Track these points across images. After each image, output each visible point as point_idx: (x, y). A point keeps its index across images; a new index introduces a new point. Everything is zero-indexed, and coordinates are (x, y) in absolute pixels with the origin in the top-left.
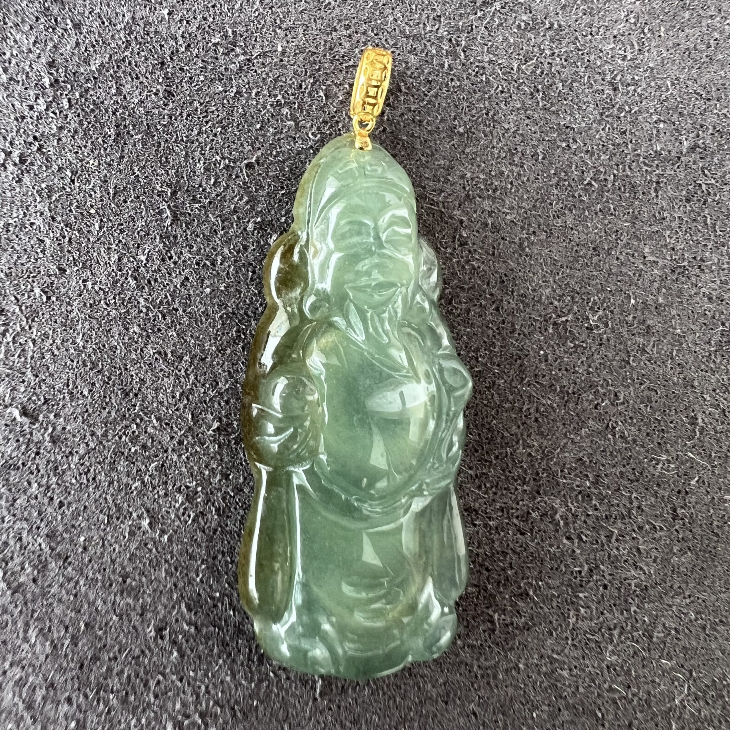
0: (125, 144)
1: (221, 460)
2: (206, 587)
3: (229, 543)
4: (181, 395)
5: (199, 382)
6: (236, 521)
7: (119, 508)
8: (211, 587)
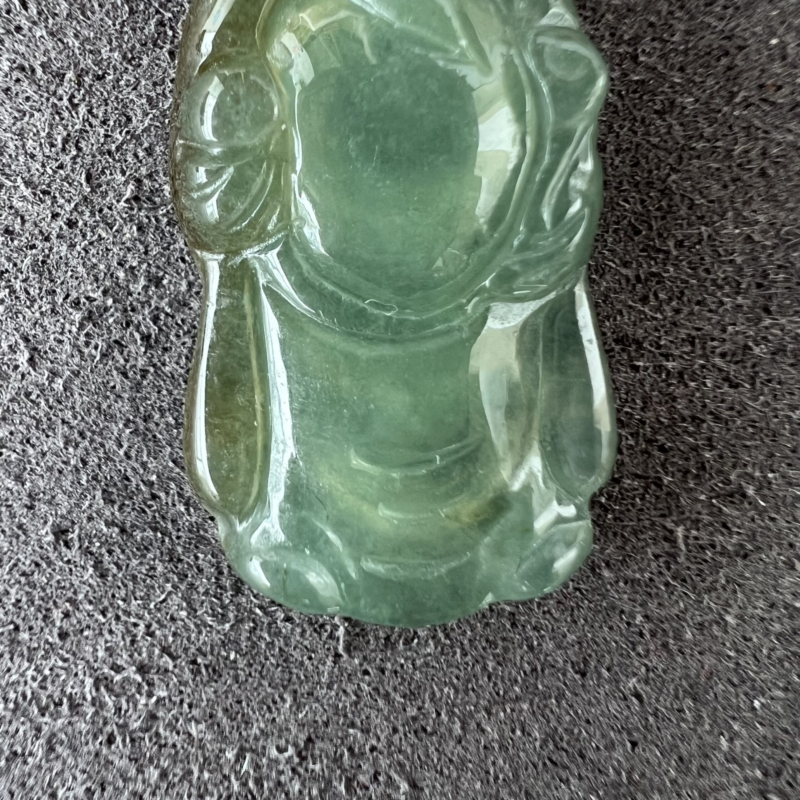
1: (146, 253)
2: (136, 465)
3: (170, 393)
4: (65, 141)
5: (95, 117)
6: (180, 357)
8: (144, 465)
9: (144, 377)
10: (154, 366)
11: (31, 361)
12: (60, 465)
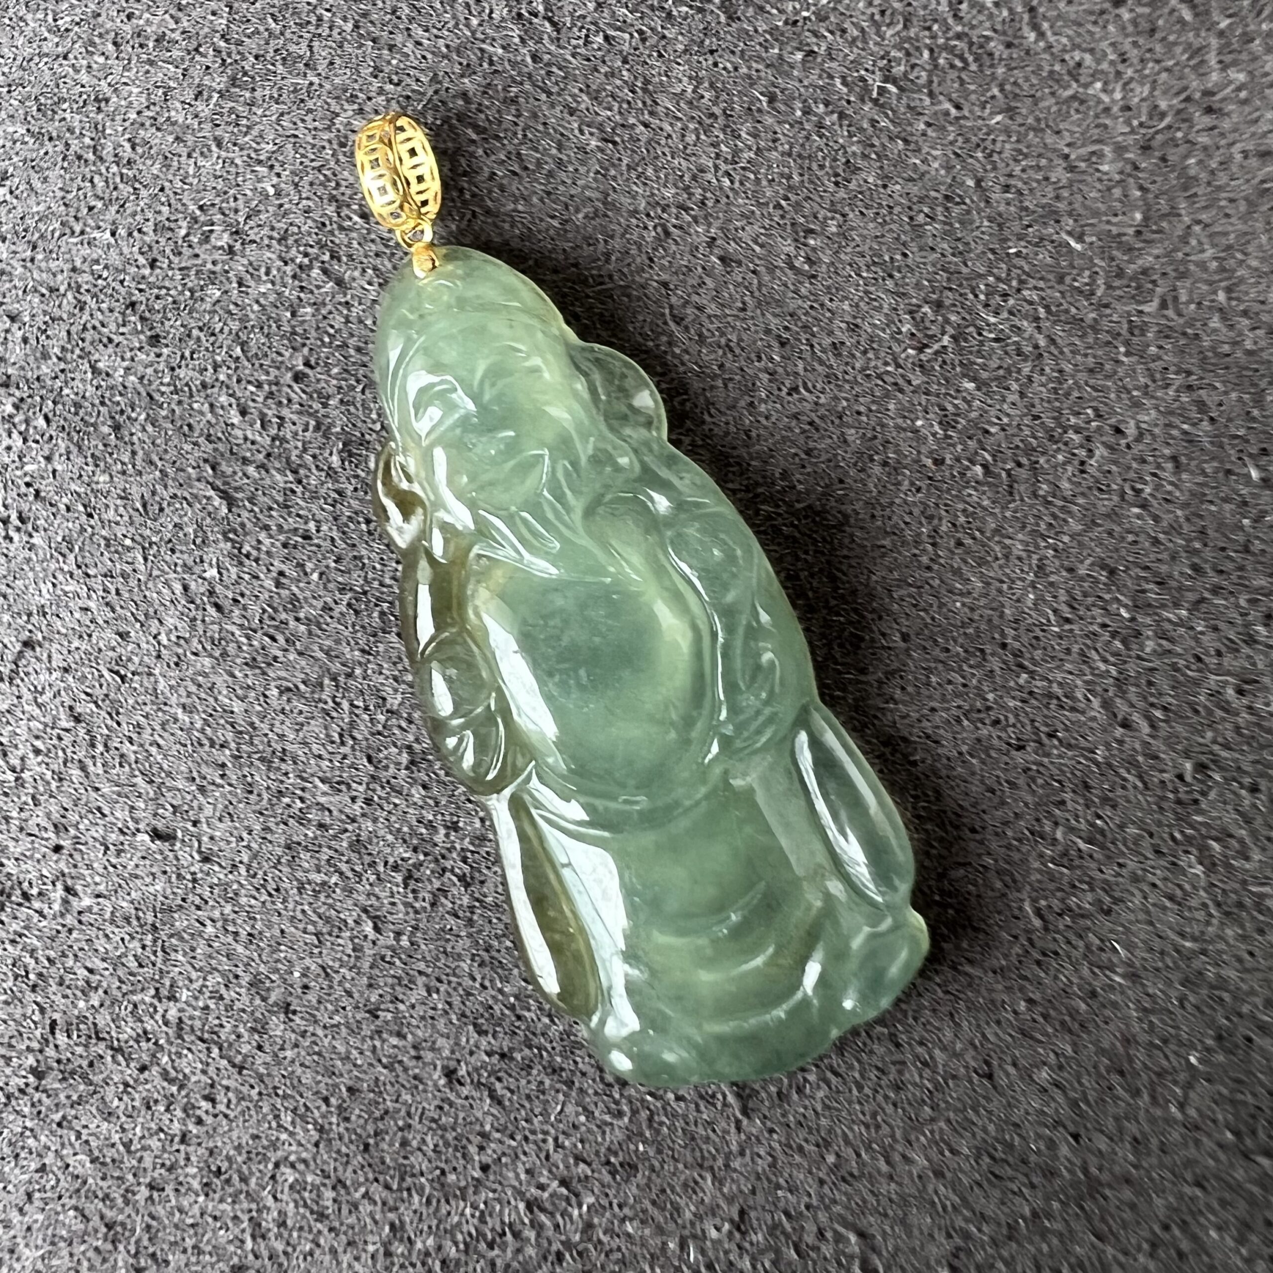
0: (132, 434)
2: (493, 993)
4: (341, 736)
5: (358, 707)
7: (328, 920)
8: (500, 991)
9: (473, 913)
10: (477, 900)
11: (376, 929)
12: (431, 1013)
